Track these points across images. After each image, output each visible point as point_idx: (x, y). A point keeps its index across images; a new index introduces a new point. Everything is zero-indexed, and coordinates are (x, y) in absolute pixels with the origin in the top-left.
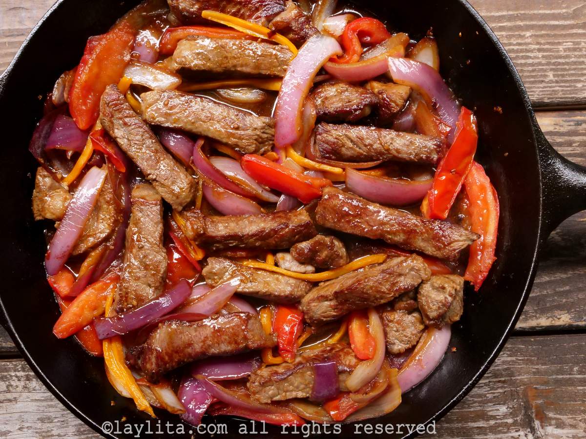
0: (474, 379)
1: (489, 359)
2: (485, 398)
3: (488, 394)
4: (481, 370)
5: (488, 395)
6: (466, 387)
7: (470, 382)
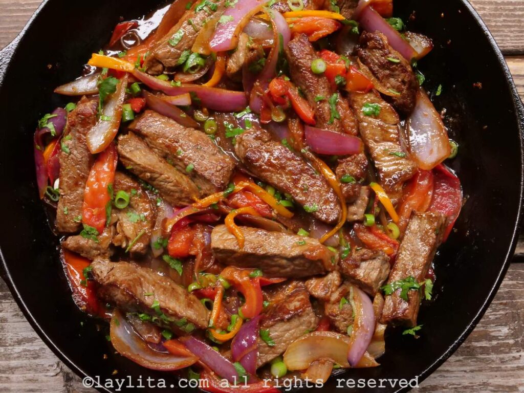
0: (459, 338)
1: (474, 319)
2: (488, 319)
3: (491, 315)
4: (466, 330)
5: (490, 317)
6: (452, 346)
7: (456, 342)
